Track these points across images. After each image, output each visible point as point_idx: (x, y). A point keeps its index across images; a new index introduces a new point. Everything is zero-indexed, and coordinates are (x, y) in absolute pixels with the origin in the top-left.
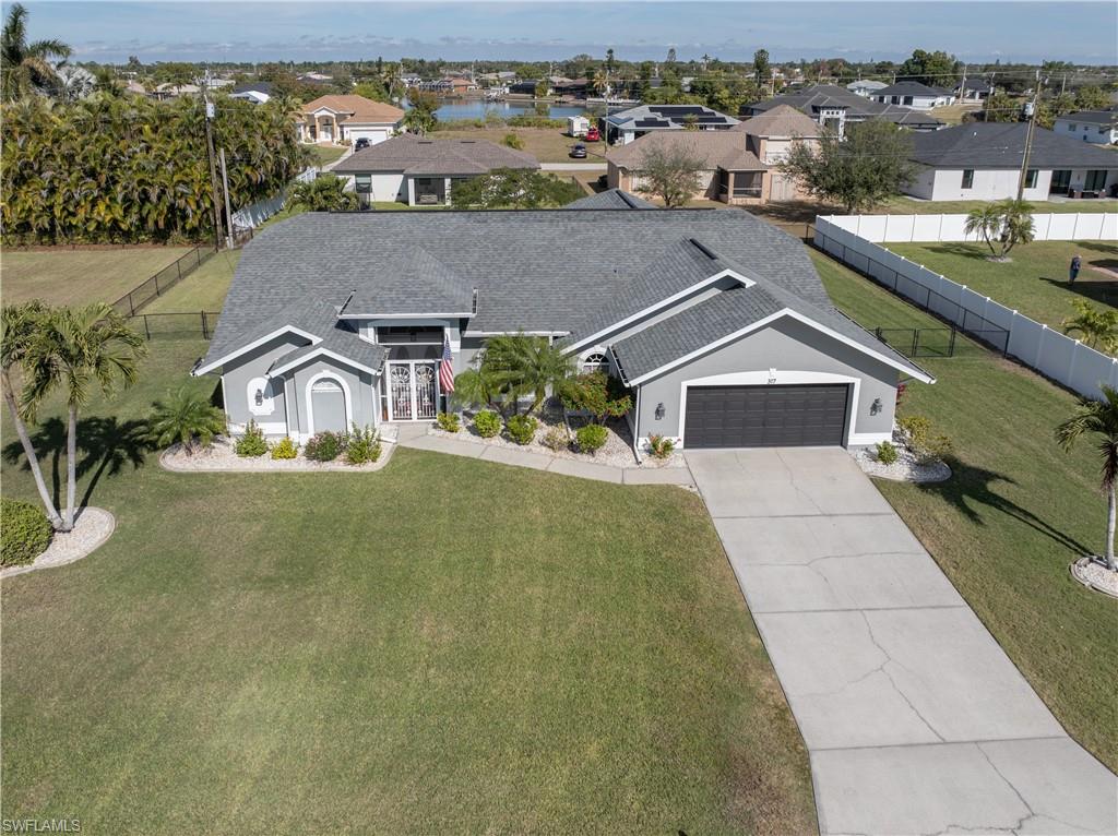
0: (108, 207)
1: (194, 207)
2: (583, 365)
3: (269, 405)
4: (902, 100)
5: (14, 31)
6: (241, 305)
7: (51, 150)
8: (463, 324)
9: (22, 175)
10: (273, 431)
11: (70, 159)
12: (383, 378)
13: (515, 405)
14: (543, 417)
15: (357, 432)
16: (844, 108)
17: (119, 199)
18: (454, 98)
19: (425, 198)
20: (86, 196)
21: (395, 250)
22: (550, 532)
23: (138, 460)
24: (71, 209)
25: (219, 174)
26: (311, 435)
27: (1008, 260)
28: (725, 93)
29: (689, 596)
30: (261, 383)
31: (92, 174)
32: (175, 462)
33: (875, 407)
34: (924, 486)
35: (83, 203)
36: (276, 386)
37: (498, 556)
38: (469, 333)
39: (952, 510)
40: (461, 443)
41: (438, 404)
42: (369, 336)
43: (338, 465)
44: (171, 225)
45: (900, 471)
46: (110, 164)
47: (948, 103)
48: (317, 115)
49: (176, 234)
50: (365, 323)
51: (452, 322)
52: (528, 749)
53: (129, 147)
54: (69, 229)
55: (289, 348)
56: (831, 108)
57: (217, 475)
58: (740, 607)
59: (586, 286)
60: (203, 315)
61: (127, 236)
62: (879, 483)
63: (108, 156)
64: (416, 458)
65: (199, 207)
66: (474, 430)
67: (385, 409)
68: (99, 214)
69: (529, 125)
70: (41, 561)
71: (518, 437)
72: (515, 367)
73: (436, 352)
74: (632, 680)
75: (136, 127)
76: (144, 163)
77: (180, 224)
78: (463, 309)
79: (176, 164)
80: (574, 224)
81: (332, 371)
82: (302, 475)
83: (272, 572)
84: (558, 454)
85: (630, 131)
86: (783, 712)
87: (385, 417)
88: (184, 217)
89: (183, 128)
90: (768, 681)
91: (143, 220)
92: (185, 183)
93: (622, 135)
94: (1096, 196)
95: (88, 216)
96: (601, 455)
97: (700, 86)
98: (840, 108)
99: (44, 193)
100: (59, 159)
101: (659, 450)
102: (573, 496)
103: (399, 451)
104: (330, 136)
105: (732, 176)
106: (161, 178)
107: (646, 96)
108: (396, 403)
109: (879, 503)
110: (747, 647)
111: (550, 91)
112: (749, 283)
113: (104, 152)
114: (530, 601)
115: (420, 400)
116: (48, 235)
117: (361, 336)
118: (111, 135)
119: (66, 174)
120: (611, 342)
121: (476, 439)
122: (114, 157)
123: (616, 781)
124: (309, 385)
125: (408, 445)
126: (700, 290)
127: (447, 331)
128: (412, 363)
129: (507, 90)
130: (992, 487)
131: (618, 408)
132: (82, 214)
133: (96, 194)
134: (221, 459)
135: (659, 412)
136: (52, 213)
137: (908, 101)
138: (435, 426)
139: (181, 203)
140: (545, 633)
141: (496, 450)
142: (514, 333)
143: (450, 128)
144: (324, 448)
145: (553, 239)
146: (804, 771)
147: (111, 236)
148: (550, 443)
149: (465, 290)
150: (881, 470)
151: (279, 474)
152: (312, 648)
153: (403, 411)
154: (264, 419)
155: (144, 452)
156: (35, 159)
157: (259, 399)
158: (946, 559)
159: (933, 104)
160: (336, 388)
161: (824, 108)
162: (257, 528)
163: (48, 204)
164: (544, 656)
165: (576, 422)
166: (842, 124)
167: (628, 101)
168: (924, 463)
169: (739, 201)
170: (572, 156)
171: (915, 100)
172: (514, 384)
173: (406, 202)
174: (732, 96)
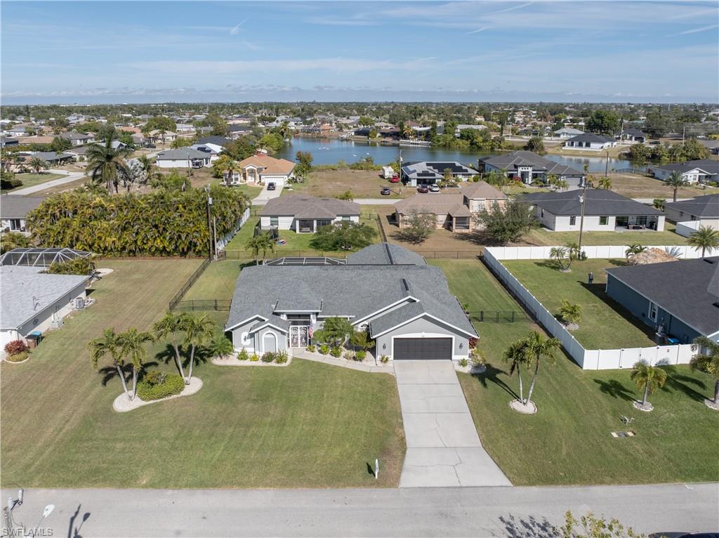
0: (161, 241)
1: (200, 242)
2: (360, 329)
3: (249, 341)
4: (584, 144)
6: (238, 304)
7: (138, 216)
8: (317, 314)
9: (125, 227)
10: (250, 351)
12: (288, 334)
13: (335, 343)
14: (345, 346)
15: (280, 352)
16: (531, 166)
17: (168, 238)
18: (321, 137)
19: (304, 229)
20: (152, 236)
21: (293, 282)
22: (343, 388)
23: (204, 361)
24: (145, 242)
25: (213, 227)
26: (264, 353)
27: (570, 271)
28: (480, 139)
29: (383, 407)
30: (246, 334)
31: (156, 226)
32: (217, 361)
33: (461, 346)
34: (473, 375)
35: (150, 239)
36: (252, 336)
37: (325, 395)
38: (319, 316)
39: (479, 383)
40: (316, 356)
41: (309, 342)
42: (284, 317)
43: (273, 364)
44: (189, 249)
45: (467, 369)
46: (164, 222)
47: (612, 146)
48: (247, 169)
49: (191, 253)
50: (283, 313)
51: (313, 313)
52: (330, 445)
53: (173, 215)
54: (142, 250)
55: (257, 322)
56: (524, 166)
57: (233, 366)
58: (399, 411)
59: (362, 298)
60: (216, 301)
61: (169, 254)
62: (458, 374)
63: (163, 219)
64: (300, 361)
65: (203, 241)
66: (320, 352)
67: (289, 343)
68: (157, 244)
69: (362, 169)
70: (182, 394)
71: (336, 355)
72: (334, 330)
73: (308, 323)
74: (361, 429)
75: (176, 206)
76: (180, 222)
77: (193, 249)
78: (317, 309)
79: (194, 223)
80: (361, 271)
81: (272, 331)
82: (262, 367)
83: (255, 398)
84: (350, 361)
85: (414, 179)
86: (403, 439)
87: (289, 346)
88: (195, 245)
89: (196, 206)
90: (401, 431)
91: (176, 247)
92: (197, 232)
93: (410, 181)
94: (641, 228)
95: (152, 245)
96: (364, 362)
97: (466, 134)
98: (529, 166)
99: (134, 235)
100: (142, 220)
101: (384, 360)
102: (352, 376)
103: (294, 359)
104: (253, 179)
105: (454, 219)
106: (187, 230)
107: (434, 139)
108: (293, 340)
109: (456, 380)
110: (397, 422)
111: (379, 134)
112: (418, 301)
113: (162, 217)
114: (334, 408)
115: (301, 339)
116: (132, 253)
117: (281, 318)
119: (144, 227)
120: (370, 320)
121: (321, 355)
122: (166, 219)
123: (353, 452)
124: (264, 335)
125: (297, 357)
126: (401, 302)
127: (311, 316)
128: (299, 327)
129: (353, 134)
130: (498, 376)
131: (370, 345)
132: (150, 244)
133: (157, 235)
134: (232, 361)
135: (384, 347)
136: (136, 243)
137: (588, 145)
138: (307, 350)
139: (195, 240)
140: (338, 417)
141: (328, 359)
142: (335, 316)
143: (319, 171)
144: (268, 358)
145: (352, 278)
146: (404, 453)
147: (161, 253)
148: (346, 357)
149: (318, 300)
150: (462, 369)
151: (253, 367)
152: (269, 419)
153: (295, 344)
154: (247, 346)
155: (206, 358)
156: (131, 220)
157: (245, 339)
158: (470, 400)
159: (602, 147)
160: (273, 337)
161: (520, 166)
162: (249, 384)
163: (135, 239)
164: (337, 423)
165: (357, 349)
166: (530, 174)
167: (424, 142)
168: (478, 367)
169: (458, 231)
170: (382, 193)
171: (592, 145)
172: (333, 335)
173: (295, 231)
174: (484, 141)
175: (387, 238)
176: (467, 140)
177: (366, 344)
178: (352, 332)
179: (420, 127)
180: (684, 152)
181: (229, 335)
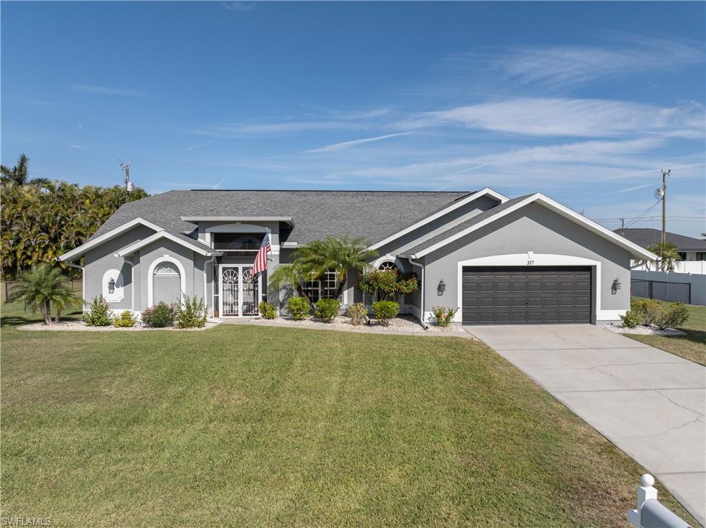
3: (119, 292)
5: (21, 170)
7: (21, 214)
11: (32, 219)
17: (62, 247)
20: (40, 245)
24: (29, 254)
26: (148, 307)
30: (114, 274)
31: (46, 229)
33: (615, 285)
35: (37, 250)
36: (126, 274)
38: (288, 244)
40: (276, 324)
42: (206, 240)
43: (168, 329)
46: (60, 223)
50: (203, 229)
51: (273, 229)
53: (73, 213)
54: (25, 268)
63: (59, 218)
67: (217, 307)
68: (47, 257)
75: (81, 201)
81: (170, 256)
89: (111, 202)
95: (40, 259)
99: (11, 242)
100: (25, 219)
113: (56, 215)
117: (200, 240)
118: (63, 206)
119: (28, 229)
122: (62, 219)
125: (231, 323)
128: (240, 266)
131: (406, 287)
132: (35, 257)
133: (47, 243)
135: (441, 288)
136: (15, 256)
145: (354, 203)
156: (8, 219)
157: (111, 288)
160: (174, 273)
163: (13, 249)
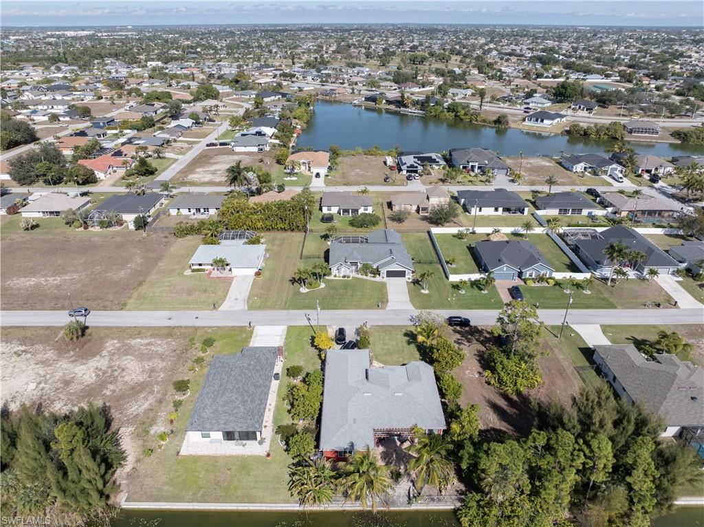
1: (301, 225)
2: (375, 267)
4: (539, 120)
8: (360, 262)
9: (266, 218)
10: (338, 274)
12: (351, 269)
13: (366, 272)
14: (370, 273)
15: (348, 275)
16: (478, 161)
17: (287, 224)
19: (345, 213)
20: (279, 223)
21: (350, 250)
22: (370, 286)
24: (276, 225)
27: (465, 240)
31: (281, 218)
32: (327, 277)
39: (413, 285)
40: (359, 276)
41: (357, 271)
43: (346, 278)
45: (410, 281)
47: (561, 121)
49: (297, 230)
54: (273, 228)
55: (340, 265)
56: (473, 161)
57: (332, 279)
58: (387, 292)
59: (376, 256)
61: (286, 230)
62: (407, 282)
64: (355, 278)
66: (361, 275)
70: (320, 288)
71: (366, 275)
72: (366, 267)
73: (357, 265)
78: (360, 260)
79: (298, 217)
80: (375, 245)
81: (345, 268)
82: (341, 280)
83: (343, 288)
84: (371, 278)
85: (405, 169)
86: (388, 299)
87: (351, 273)
88: (299, 227)
91: (290, 227)
92: (300, 221)
93: (403, 171)
94: (516, 213)
96: (376, 278)
98: (476, 161)
101: (383, 278)
102: (372, 282)
103: (353, 277)
104: (305, 167)
105: (421, 209)
106: (296, 221)
107: (427, 110)
108: (352, 271)
109: (406, 284)
111: (384, 101)
112: (395, 258)
114: (367, 291)
115: (355, 270)
116: (269, 230)
120: (378, 264)
123: (373, 301)
124: (342, 269)
127: (358, 263)
129: (363, 99)
130: (419, 282)
134: (332, 277)
137: (542, 121)
138: (357, 274)
139: (299, 225)
141: (364, 277)
142: (366, 263)
143: (344, 156)
144: (344, 277)
145: (372, 248)
146: (388, 302)
147: (282, 230)
148: (370, 276)
149: (360, 257)
150: (408, 280)
151: (339, 279)
152: (349, 294)
158: (409, 289)
159: (552, 124)
161: (471, 161)
165: (374, 274)
167: (420, 111)
168: (414, 280)
169: (423, 214)
170: (385, 181)
171: (545, 121)
172: (366, 269)
173: (340, 214)
174: (466, 114)
175: (387, 219)
176: (452, 112)
177: (377, 272)
178: (372, 268)
179: (420, 88)
180: (607, 132)
181: (330, 269)
